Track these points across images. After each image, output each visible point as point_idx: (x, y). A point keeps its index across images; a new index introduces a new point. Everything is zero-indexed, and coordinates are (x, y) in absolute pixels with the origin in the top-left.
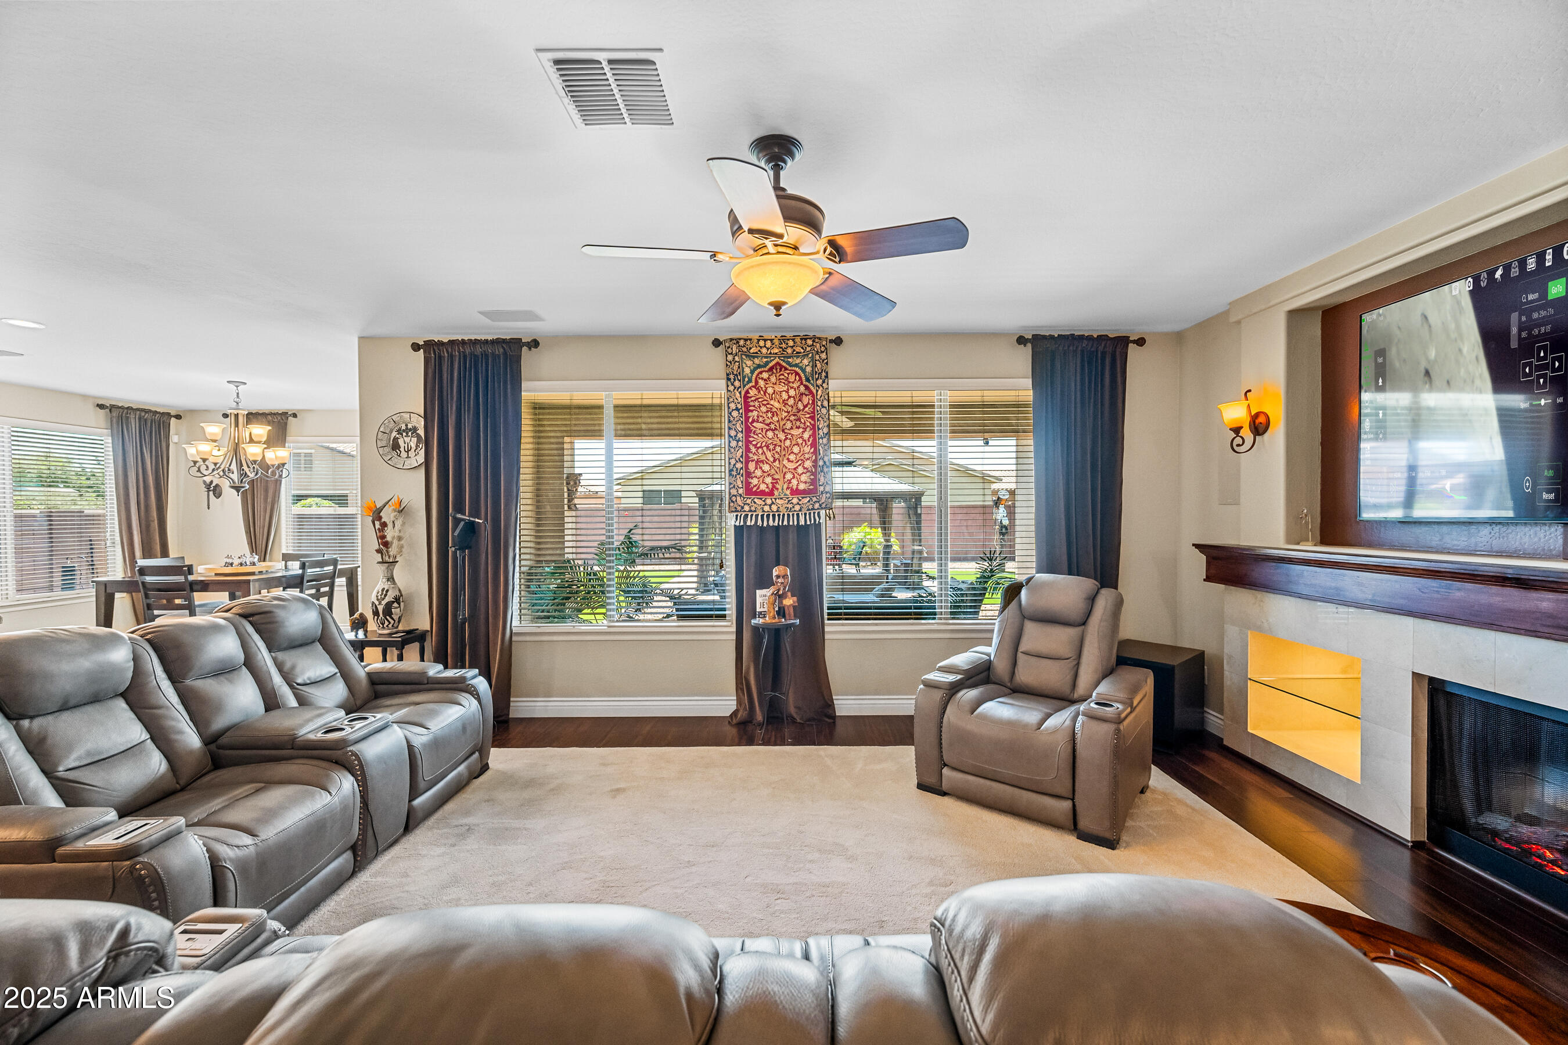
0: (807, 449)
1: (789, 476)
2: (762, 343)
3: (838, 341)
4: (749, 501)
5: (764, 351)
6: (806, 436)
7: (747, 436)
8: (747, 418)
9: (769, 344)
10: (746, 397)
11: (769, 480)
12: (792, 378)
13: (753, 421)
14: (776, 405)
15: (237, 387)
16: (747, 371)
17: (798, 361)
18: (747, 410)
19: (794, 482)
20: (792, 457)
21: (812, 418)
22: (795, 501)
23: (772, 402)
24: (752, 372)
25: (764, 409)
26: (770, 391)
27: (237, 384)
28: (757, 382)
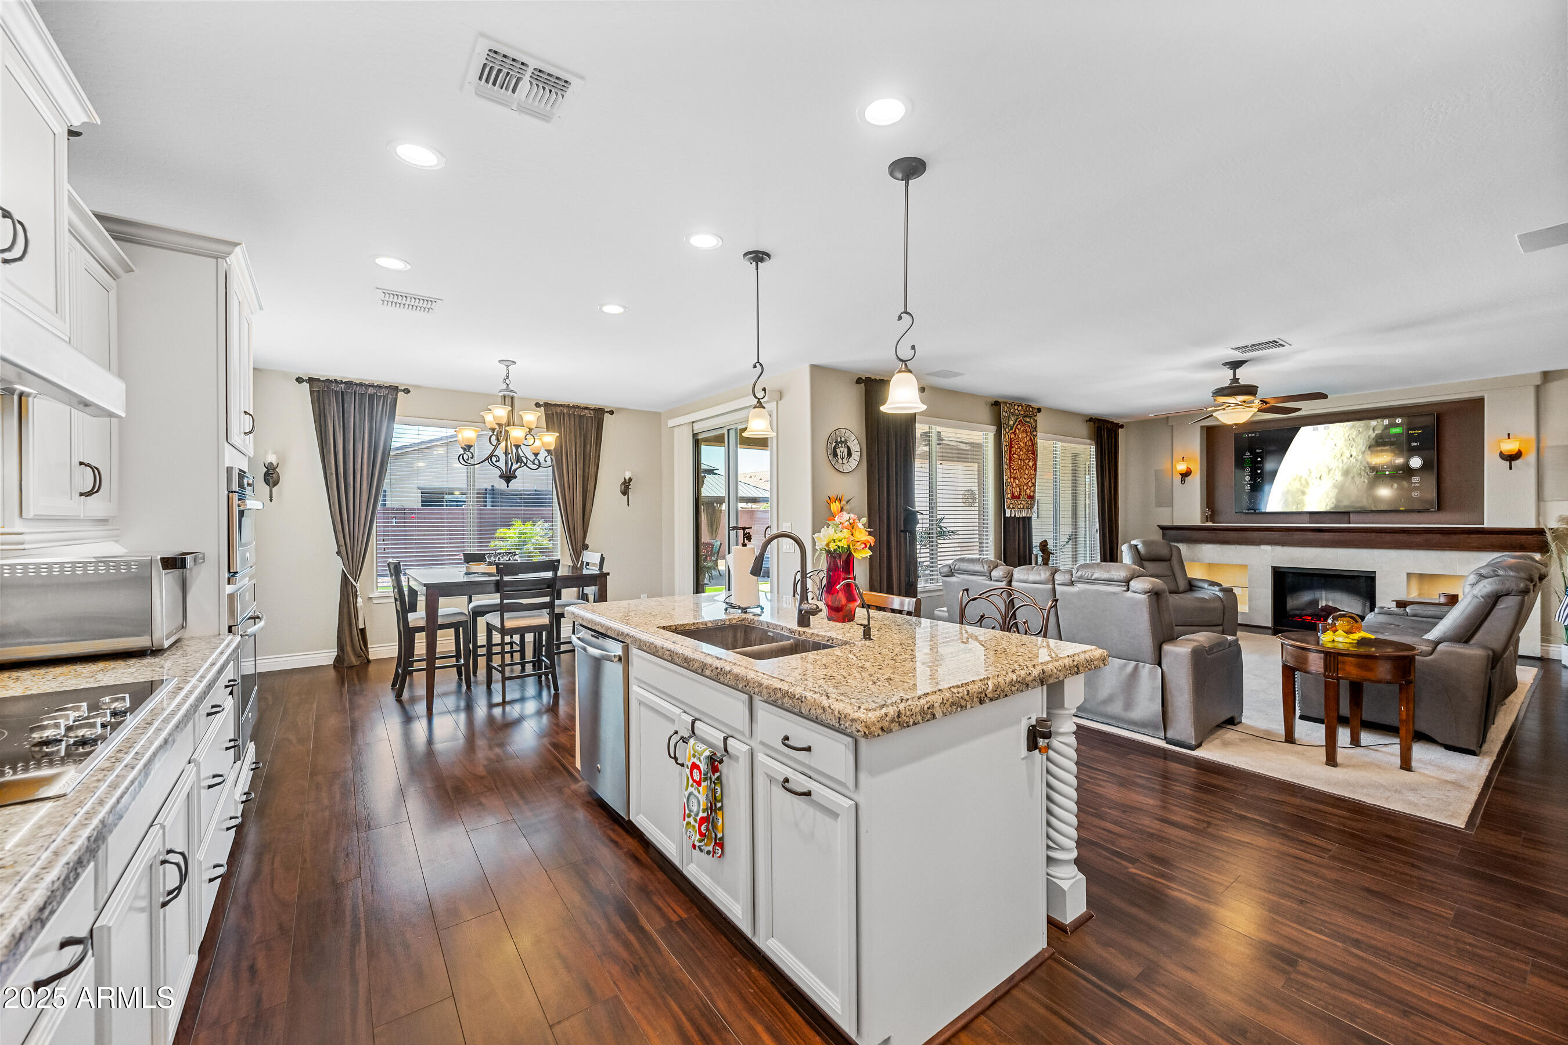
0: (1032, 472)
1: (1025, 488)
2: (1016, 407)
3: (1039, 410)
4: (1013, 502)
5: (1016, 411)
6: (1031, 464)
7: (1010, 463)
8: (1011, 451)
9: (1020, 408)
10: (1011, 439)
11: (1018, 490)
12: (1028, 429)
13: (1014, 454)
14: (1022, 445)
15: (508, 366)
16: (1011, 423)
17: (1028, 420)
18: (1011, 447)
19: (1028, 491)
20: (1026, 476)
21: (1033, 454)
22: (1029, 502)
23: (1021, 443)
24: (1014, 424)
25: (1016, 446)
26: (1020, 436)
27: (509, 363)
28: (1015, 431)
